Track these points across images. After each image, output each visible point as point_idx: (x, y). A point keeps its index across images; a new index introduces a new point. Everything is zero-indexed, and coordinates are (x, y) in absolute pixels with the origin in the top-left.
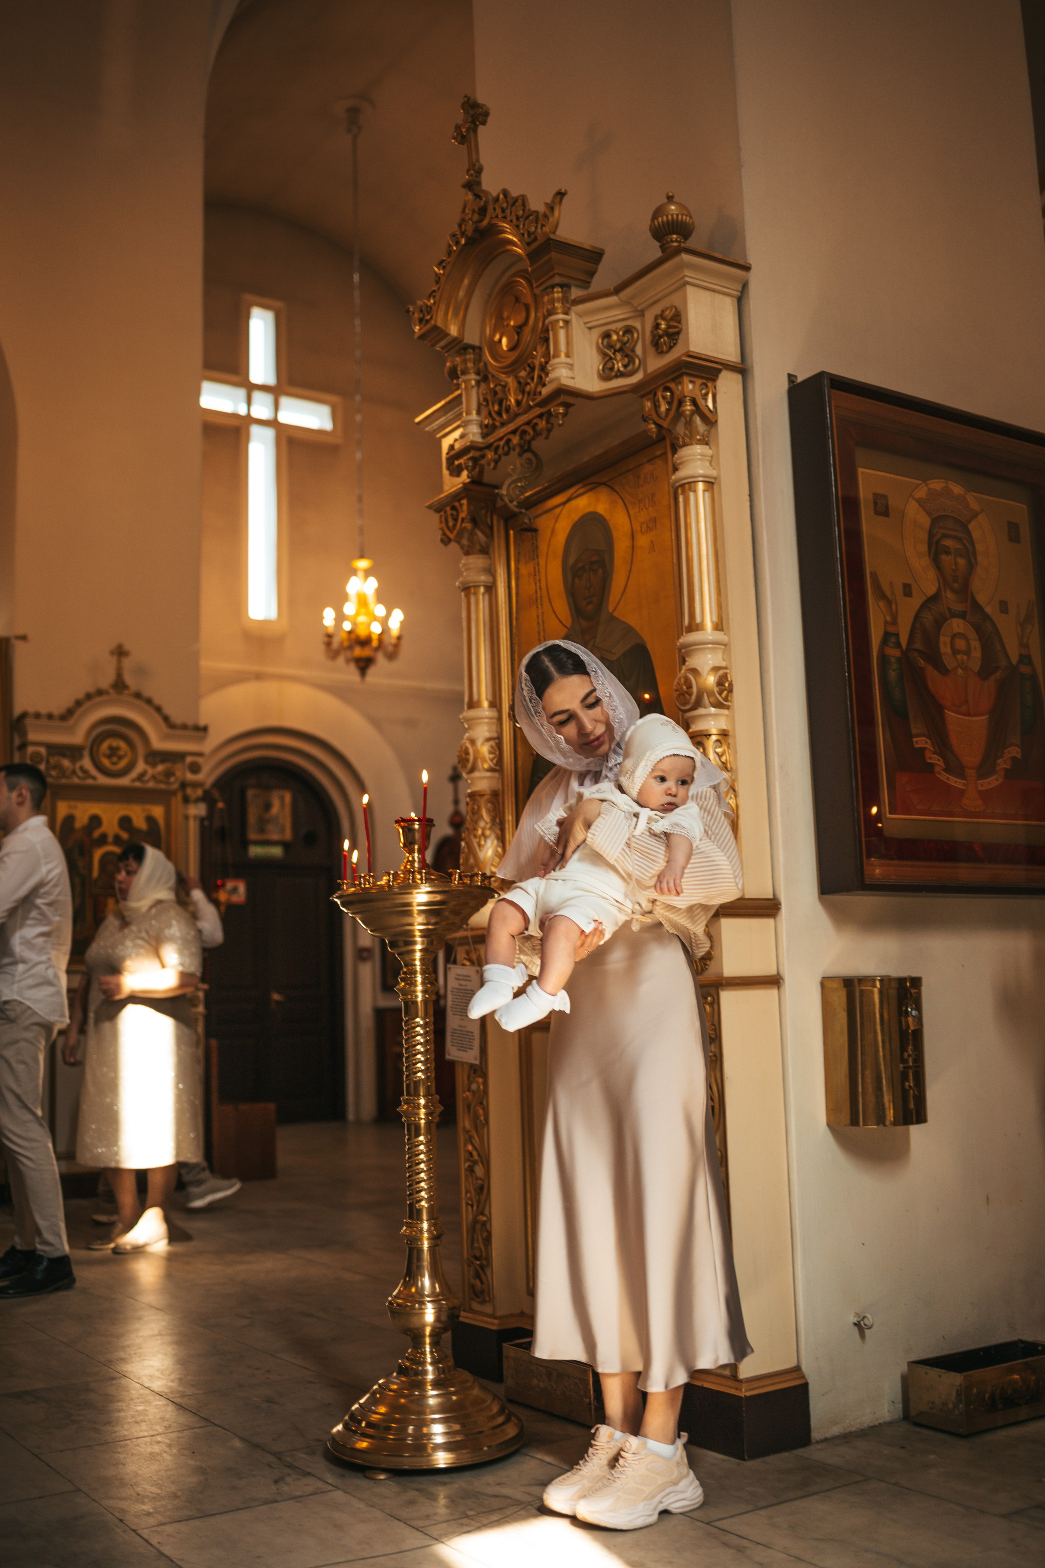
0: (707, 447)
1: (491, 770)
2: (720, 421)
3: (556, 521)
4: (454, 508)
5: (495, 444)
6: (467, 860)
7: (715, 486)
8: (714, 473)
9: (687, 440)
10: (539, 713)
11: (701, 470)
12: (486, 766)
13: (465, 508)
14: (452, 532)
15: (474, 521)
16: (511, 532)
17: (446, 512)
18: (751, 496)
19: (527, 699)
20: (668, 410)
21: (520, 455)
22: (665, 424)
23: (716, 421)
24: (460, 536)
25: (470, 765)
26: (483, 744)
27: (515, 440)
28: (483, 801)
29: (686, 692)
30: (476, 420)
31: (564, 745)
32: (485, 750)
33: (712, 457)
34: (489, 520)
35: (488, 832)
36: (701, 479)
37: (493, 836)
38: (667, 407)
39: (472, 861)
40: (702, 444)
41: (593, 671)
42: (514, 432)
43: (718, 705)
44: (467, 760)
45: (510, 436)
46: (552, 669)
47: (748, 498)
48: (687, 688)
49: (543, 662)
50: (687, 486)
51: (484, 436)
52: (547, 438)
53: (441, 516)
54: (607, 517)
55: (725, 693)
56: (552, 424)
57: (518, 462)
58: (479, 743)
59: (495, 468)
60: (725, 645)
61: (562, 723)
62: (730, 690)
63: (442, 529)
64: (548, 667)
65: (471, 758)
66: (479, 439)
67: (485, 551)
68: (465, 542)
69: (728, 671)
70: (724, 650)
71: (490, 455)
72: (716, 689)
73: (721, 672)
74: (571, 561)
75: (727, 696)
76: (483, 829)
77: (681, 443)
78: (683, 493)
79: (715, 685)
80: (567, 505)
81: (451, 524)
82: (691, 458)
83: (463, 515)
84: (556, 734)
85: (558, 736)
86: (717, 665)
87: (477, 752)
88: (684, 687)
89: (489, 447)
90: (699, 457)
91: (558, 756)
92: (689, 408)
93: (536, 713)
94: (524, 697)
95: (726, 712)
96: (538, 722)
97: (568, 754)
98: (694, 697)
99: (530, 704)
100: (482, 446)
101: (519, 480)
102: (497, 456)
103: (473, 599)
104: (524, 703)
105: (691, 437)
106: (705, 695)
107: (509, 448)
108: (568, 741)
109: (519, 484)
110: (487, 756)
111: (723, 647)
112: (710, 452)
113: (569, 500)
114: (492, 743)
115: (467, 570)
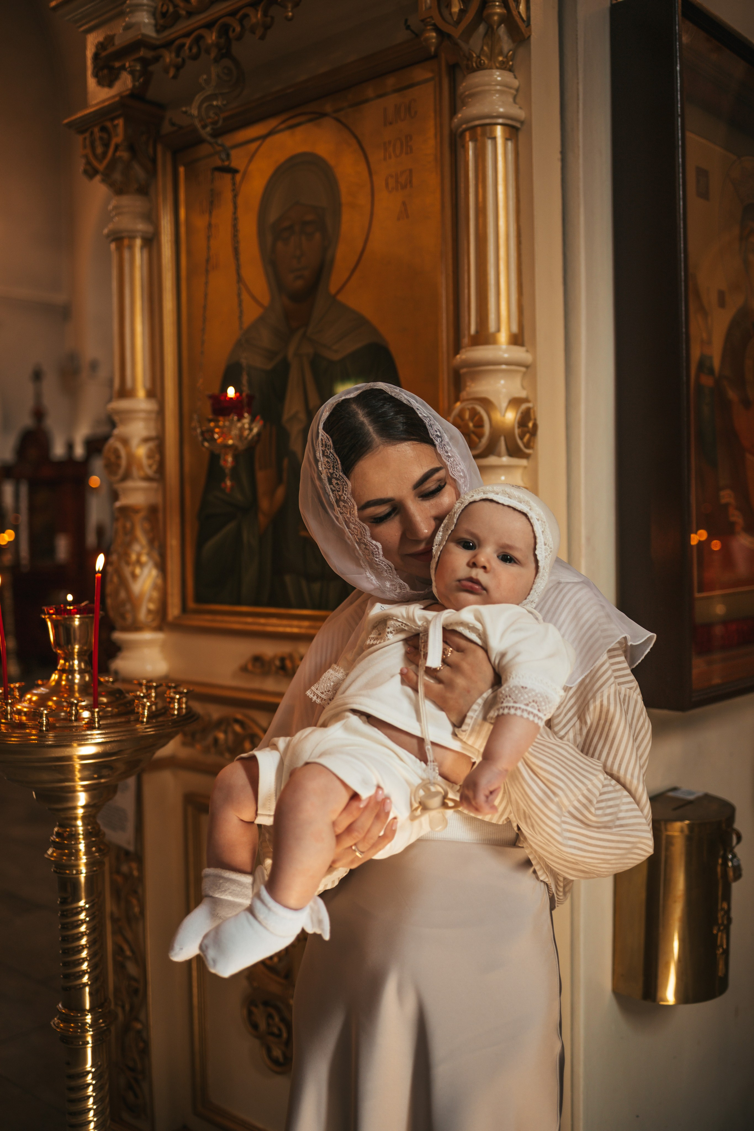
0: (511, 75)
1: (147, 479)
2: (533, 39)
3: (250, 161)
4: (103, 129)
5: (177, 42)
6: (117, 593)
7: (521, 136)
8: (520, 113)
9: (485, 60)
10: (344, 501)
11: (501, 106)
12: (142, 474)
13: (120, 130)
14: (100, 161)
15: (132, 148)
16: (182, 170)
17: (92, 133)
18: (563, 153)
19: (324, 476)
20: (462, 12)
21: (216, 60)
22: (456, 33)
23: (529, 37)
24: (111, 166)
25: (122, 471)
26: (138, 446)
27: (211, 37)
28: (138, 518)
29: (474, 433)
30: (147, 5)
31: (380, 558)
32: (141, 451)
33: (517, 90)
34: (151, 150)
35: (144, 558)
36: (500, 121)
37: (150, 564)
38: (462, 7)
39: (123, 595)
40: (504, 69)
41: (437, 436)
42: (209, 26)
43: (515, 452)
44: (118, 466)
45: (202, 31)
46: (370, 429)
47: (559, 156)
48: (475, 426)
49: (355, 415)
50: (479, 130)
51: (159, 29)
52: (262, 38)
53: (85, 139)
54: (332, 162)
55: (527, 436)
56: (272, 18)
57: (214, 70)
58: (135, 442)
59: (175, 77)
60: (527, 367)
61: (378, 520)
62: (534, 432)
63: (86, 156)
64: (362, 423)
65: (124, 462)
66: (150, 32)
67: (143, 191)
68: (117, 176)
69: (530, 405)
70: (525, 374)
71: (168, 57)
72: (517, 431)
73: (524, 406)
74: (272, 217)
75: (529, 441)
76: (139, 555)
77: (474, 65)
78: (474, 139)
79: (516, 426)
80: (269, 140)
81: (99, 150)
82: (487, 88)
83: (118, 138)
84: (369, 539)
85: (374, 542)
86: (517, 395)
87: (131, 457)
88: (471, 425)
89: (167, 45)
90: (498, 88)
91: (368, 574)
92: (498, 11)
93: (337, 501)
94: (319, 473)
95: (524, 462)
96: (340, 517)
97: (385, 574)
98: (484, 440)
99: (328, 486)
100: (158, 43)
101: (213, 97)
102: (180, 60)
103: (126, 255)
104: (317, 483)
105: (491, 57)
106: (502, 439)
107: (199, 48)
108: (387, 552)
109: (215, 103)
110: (145, 462)
111: (523, 369)
112: (516, 83)
113: (271, 133)
114: (151, 445)
115: (118, 214)
